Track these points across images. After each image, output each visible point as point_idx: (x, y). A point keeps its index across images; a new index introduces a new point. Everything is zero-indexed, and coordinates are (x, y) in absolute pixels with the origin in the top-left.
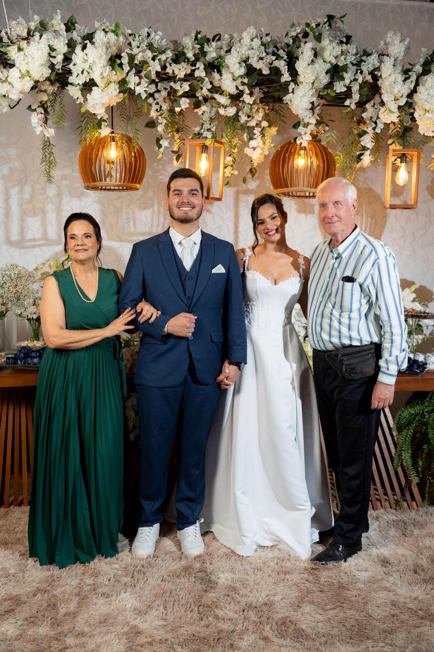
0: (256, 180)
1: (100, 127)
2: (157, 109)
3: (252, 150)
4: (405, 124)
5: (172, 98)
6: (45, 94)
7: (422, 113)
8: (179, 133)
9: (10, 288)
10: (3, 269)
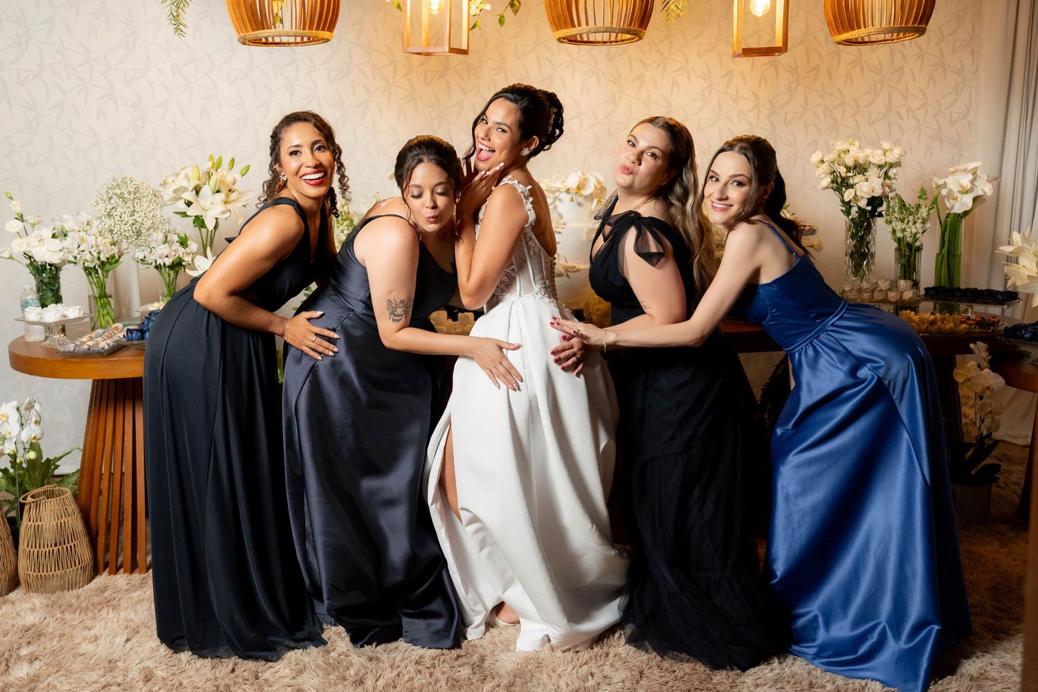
9: (123, 216)
10: (109, 186)
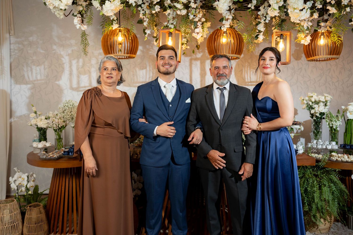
0: (201, 53)
1: (112, 24)
2: (143, 13)
3: (197, 34)
4: (282, 18)
5: (150, 6)
6: (81, 6)
7: (292, 10)
8: (157, 27)
9: (68, 113)
10: (64, 103)
